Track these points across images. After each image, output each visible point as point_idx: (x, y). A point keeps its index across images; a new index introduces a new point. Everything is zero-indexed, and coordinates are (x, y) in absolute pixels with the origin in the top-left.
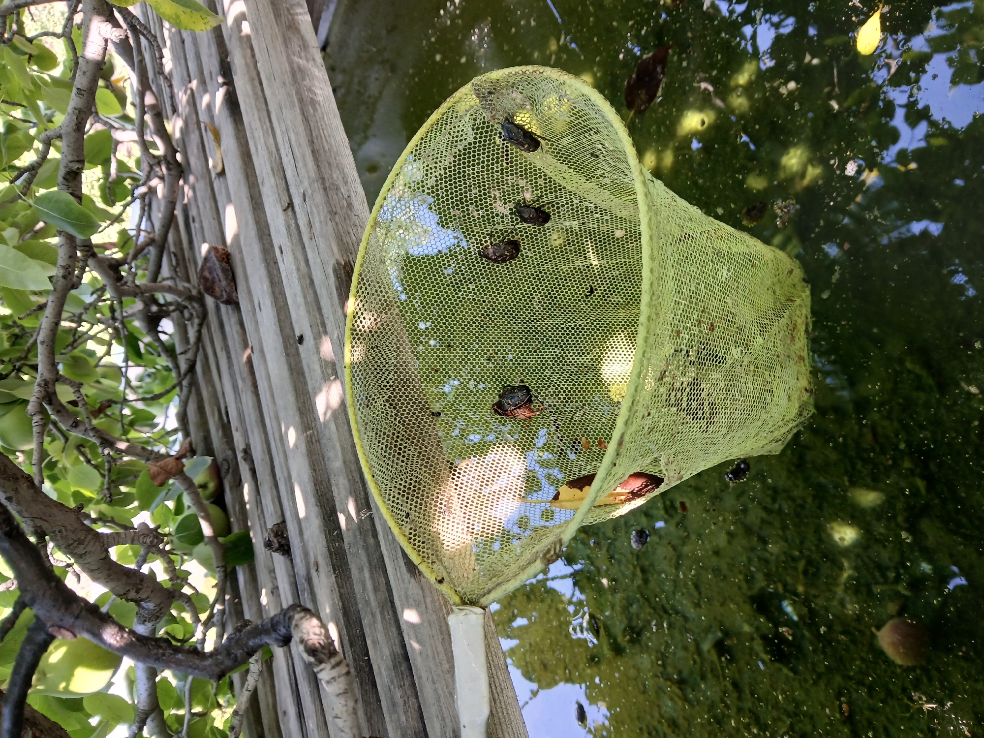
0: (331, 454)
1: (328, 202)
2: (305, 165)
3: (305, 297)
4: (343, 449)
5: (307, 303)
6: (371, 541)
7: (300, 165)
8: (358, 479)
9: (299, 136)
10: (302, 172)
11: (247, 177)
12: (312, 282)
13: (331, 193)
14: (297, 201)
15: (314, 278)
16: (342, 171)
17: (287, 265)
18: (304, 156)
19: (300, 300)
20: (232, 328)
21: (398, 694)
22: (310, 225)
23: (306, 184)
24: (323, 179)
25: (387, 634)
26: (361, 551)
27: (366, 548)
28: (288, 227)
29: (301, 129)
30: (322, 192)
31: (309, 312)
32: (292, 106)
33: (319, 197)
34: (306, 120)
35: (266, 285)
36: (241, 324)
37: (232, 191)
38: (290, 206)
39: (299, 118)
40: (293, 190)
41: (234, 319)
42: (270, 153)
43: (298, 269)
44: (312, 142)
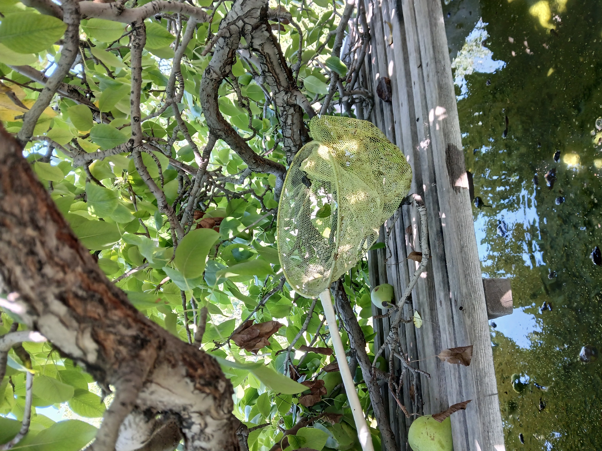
0: (424, 164)
1: (436, 67)
2: (429, 52)
3: (422, 103)
4: (428, 161)
5: (422, 106)
6: (435, 194)
7: (427, 52)
8: (432, 172)
9: (428, 40)
10: (428, 54)
11: (403, 50)
12: (425, 98)
13: (438, 64)
14: (424, 65)
15: (427, 96)
16: (443, 55)
17: (416, 90)
18: (429, 49)
19: (420, 104)
20: (387, 112)
21: (437, 242)
22: (428, 76)
23: (429, 60)
24: (435, 58)
25: (436, 224)
26: (431, 197)
27: (432, 196)
28: (419, 75)
29: (429, 37)
30: (434, 63)
31: (422, 109)
32: (427, 27)
33: (433, 66)
34: (432, 32)
35: (406, 97)
36: (392, 111)
37: (395, 55)
38: (421, 66)
39: (429, 32)
40: (423, 60)
41: (388, 108)
42: (415, 42)
43: (421, 92)
44: (433, 43)
